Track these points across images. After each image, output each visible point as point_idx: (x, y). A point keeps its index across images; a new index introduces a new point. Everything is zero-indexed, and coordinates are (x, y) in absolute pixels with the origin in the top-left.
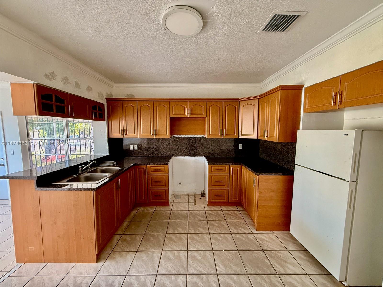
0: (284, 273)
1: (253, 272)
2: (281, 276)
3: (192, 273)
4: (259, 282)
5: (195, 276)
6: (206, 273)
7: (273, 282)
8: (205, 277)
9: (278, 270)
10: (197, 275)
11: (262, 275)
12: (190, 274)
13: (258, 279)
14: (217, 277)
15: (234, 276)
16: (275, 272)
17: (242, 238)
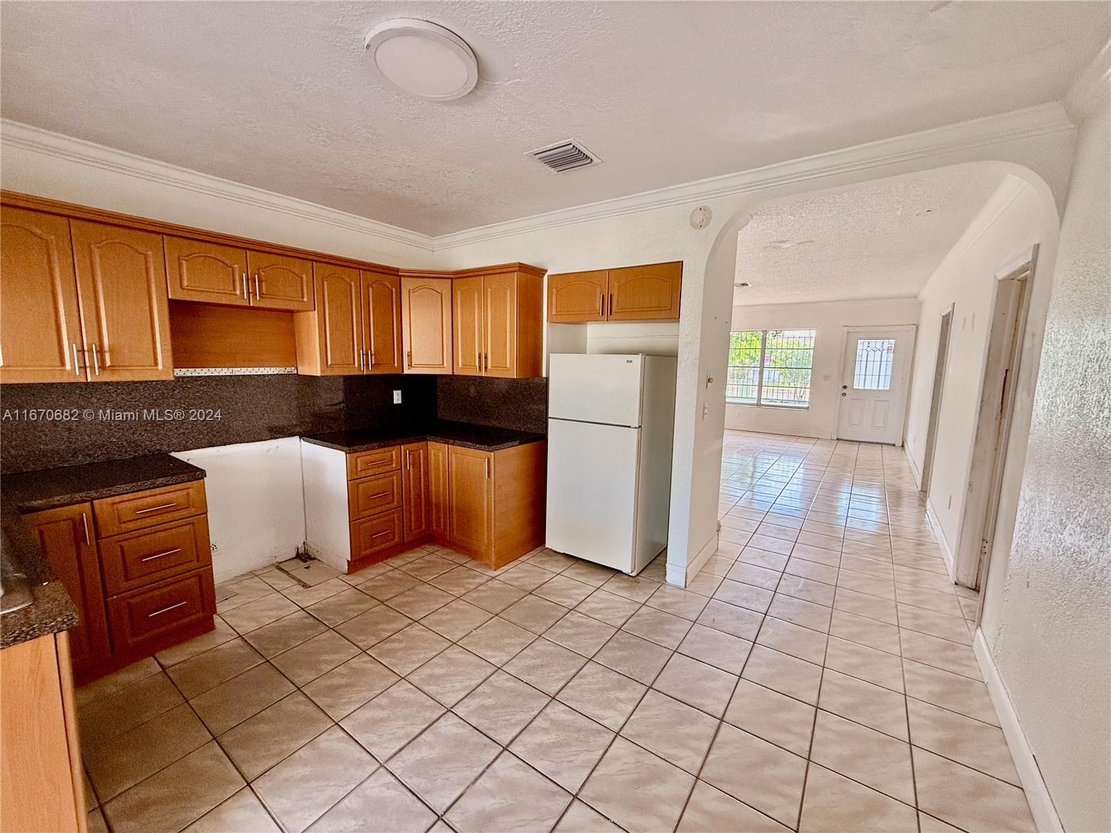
0: (577, 603)
1: (544, 628)
2: (576, 609)
3: (456, 701)
4: (562, 634)
5: (466, 700)
6: (481, 680)
7: (576, 622)
8: (486, 688)
9: (567, 604)
10: (469, 696)
11: (558, 623)
12: (456, 705)
13: (558, 631)
14: (503, 672)
15: (525, 651)
16: (567, 610)
17: (482, 594)
